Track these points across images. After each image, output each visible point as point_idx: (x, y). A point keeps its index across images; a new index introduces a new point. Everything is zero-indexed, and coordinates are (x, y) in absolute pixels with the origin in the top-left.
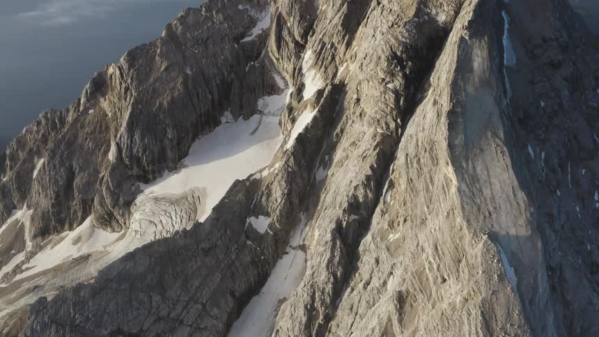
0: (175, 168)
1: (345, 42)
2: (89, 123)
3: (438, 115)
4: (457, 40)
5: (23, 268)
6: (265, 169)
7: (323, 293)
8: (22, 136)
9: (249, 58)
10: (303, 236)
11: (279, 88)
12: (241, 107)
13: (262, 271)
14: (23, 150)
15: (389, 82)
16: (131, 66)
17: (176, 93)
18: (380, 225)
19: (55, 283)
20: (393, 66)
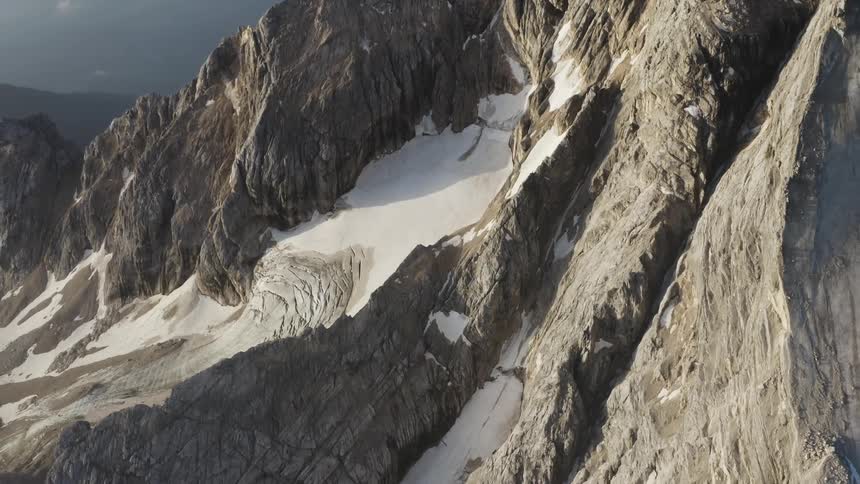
0: (330, 208)
1: (627, 14)
2: (205, 122)
3: (771, 182)
4: (823, 35)
5: (88, 347)
6: (468, 229)
7: (536, 472)
8: (108, 133)
9: (470, 28)
10: (523, 353)
11: (515, 82)
12: (450, 110)
13: (447, 408)
14: (107, 157)
15: (690, 103)
16: (273, 33)
17: (341, 85)
18: (647, 368)
19: (125, 384)
20: (700, 74)
